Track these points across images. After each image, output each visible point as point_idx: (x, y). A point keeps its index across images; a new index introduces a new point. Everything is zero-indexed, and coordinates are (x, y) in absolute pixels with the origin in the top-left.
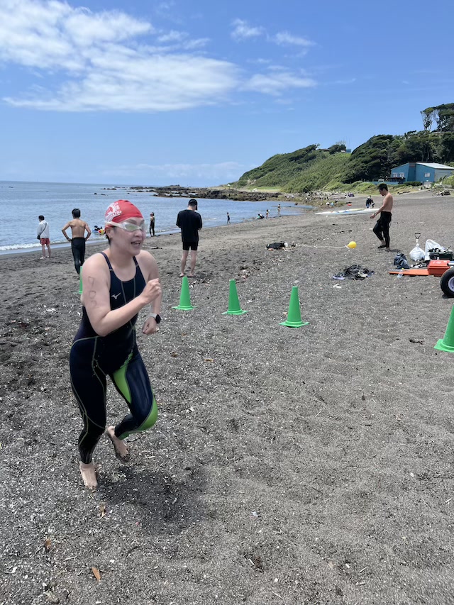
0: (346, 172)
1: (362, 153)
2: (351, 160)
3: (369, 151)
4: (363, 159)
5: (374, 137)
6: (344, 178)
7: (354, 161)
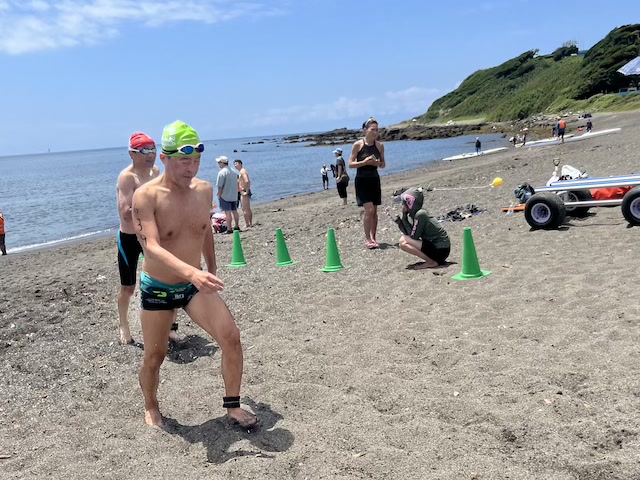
0: (578, 83)
1: (600, 54)
2: (584, 66)
3: (610, 49)
4: (602, 62)
5: (616, 29)
6: (576, 92)
7: (588, 66)
